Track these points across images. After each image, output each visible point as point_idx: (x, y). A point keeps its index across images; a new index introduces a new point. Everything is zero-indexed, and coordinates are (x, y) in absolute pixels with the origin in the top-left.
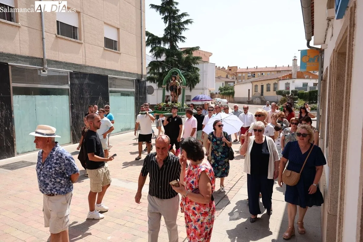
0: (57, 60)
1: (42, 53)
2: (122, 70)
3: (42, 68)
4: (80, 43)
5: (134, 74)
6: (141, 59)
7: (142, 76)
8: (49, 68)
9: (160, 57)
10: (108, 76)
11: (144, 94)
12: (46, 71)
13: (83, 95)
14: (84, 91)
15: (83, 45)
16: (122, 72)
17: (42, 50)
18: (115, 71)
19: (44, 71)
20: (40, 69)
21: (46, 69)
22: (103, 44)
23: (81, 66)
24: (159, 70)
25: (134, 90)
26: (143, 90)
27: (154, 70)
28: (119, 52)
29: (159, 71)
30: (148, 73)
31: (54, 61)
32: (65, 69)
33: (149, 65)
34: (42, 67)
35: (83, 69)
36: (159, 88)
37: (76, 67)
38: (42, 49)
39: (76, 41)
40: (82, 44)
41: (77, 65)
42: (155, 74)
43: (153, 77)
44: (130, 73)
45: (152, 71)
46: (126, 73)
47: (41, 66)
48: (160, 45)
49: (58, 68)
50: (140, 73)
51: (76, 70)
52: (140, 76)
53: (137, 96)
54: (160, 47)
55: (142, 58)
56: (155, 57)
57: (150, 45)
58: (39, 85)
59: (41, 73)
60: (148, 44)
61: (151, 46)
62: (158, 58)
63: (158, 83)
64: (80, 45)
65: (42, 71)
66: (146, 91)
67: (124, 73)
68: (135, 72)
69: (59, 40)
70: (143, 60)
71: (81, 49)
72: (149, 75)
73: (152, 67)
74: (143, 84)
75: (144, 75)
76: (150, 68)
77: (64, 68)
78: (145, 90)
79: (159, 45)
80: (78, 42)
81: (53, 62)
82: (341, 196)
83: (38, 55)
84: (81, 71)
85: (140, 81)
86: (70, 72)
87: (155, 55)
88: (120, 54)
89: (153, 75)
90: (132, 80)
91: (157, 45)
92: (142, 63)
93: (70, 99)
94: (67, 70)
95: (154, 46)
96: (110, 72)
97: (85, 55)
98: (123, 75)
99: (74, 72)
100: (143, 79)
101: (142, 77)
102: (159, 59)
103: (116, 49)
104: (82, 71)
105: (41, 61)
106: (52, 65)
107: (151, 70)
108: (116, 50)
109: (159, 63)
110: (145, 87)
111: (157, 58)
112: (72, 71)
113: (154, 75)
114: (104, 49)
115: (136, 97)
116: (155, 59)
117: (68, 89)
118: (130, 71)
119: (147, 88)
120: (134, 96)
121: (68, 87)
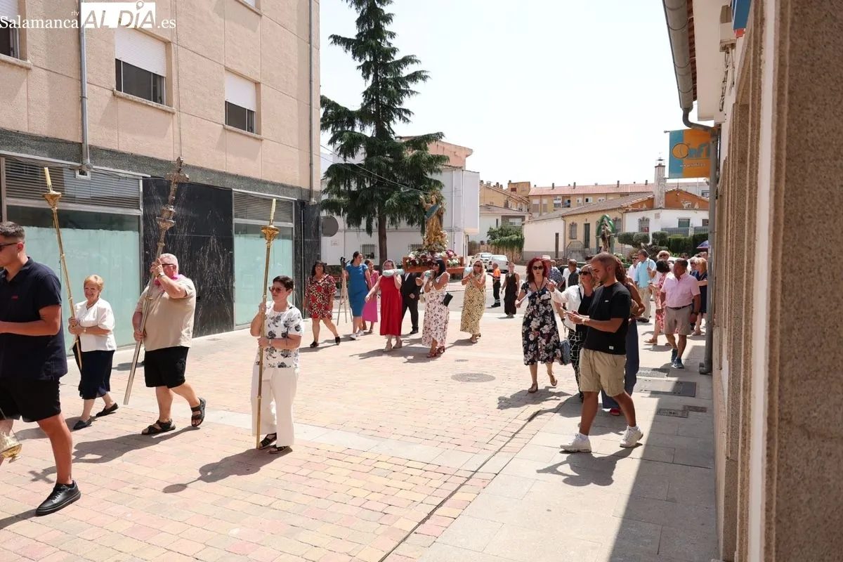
0: (115, 148)
1: (80, 131)
2: (264, 178)
3: (79, 164)
4: (169, 112)
5: (292, 188)
6: (308, 154)
7: (310, 193)
8: (94, 167)
9: (353, 156)
10: (232, 191)
11: (315, 235)
12: (88, 173)
13: (172, 232)
15: (175, 117)
16: (266, 183)
17: (80, 124)
18: (250, 180)
19: (82, 173)
20: (72, 169)
21: (89, 167)
22: (221, 116)
23: (169, 166)
24: (349, 186)
25: (291, 225)
26: (313, 225)
27: (338, 186)
28: (258, 136)
29: (349, 188)
30: (325, 192)
31: (107, 151)
32: (133, 170)
33: (328, 174)
34: (79, 162)
36: (349, 226)
37: (159, 165)
38: (80, 122)
39: (160, 107)
40: (173, 114)
41: (161, 161)
42: (339, 194)
43: (336, 200)
44: (283, 186)
45: (333, 187)
46: (273, 184)
47: (75, 161)
48: (353, 128)
49: (117, 168)
50: (306, 186)
51: (157, 174)
52: (307, 194)
53: (299, 239)
54: (353, 131)
55: (311, 152)
56: (342, 156)
57: (331, 128)
58: (70, 205)
59: (75, 177)
60: (324, 126)
61: (332, 130)
62: (347, 158)
63: (349, 215)
64: (168, 117)
65: (77, 173)
66: (320, 229)
67: (268, 186)
68: (294, 185)
69: (120, 102)
70: (314, 156)
71: (171, 125)
72: (325, 197)
73: (335, 178)
74: (313, 212)
75: (315, 192)
76: (329, 179)
77: (130, 168)
78: (317, 225)
79: (350, 129)
80: (164, 109)
81: (104, 153)
82: (745, 382)
83: (71, 135)
85: (307, 203)
86: (143, 177)
87: (341, 151)
88: (262, 140)
89: (335, 197)
90: (289, 203)
91: (346, 128)
92: (311, 164)
93: (142, 240)
94: (136, 171)
95: (339, 129)
96: (236, 182)
97: (179, 141)
98: (267, 188)
99: (152, 177)
101: (310, 197)
102: (350, 160)
103: (251, 129)
105: (76, 149)
106: (102, 158)
107: (330, 184)
108: (252, 131)
109: (349, 169)
110: (318, 218)
111: (345, 157)
112: (150, 176)
113: (339, 196)
114: (224, 128)
115: (296, 241)
116: (341, 161)
117: (139, 216)
118: (284, 182)
119: (322, 220)
120: (292, 239)
121: (139, 212)
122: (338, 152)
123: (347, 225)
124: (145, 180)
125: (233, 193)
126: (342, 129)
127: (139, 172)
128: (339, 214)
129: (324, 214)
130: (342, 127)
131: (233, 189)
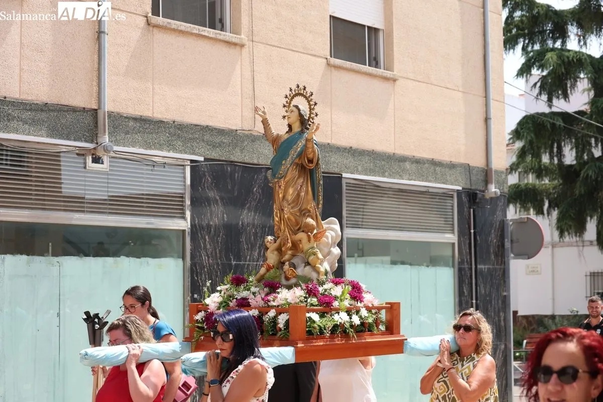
0: (147, 113)
1: (95, 89)
2: (400, 151)
3: (91, 146)
4: (235, 44)
5: (452, 166)
6: (481, 101)
7: (487, 175)
8: (116, 148)
9: (566, 96)
10: (340, 178)
11: (496, 255)
12: (106, 159)
13: (238, 258)
14: (243, 239)
15: (245, 51)
16: (403, 159)
17: (95, 78)
18: (373, 155)
19: (97, 160)
20: (82, 153)
21: (106, 150)
22: (322, 41)
23: (233, 137)
24: (560, 154)
25: (452, 238)
26: (493, 238)
27: (537, 156)
28: (388, 74)
29: (560, 160)
30: (512, 168)
31: (135, 119)
32: (175, 150)
33: (517, 134)
34: (92, 142)
35: (242, 151)
36: (561, 235)
37: (218, 140)
38: (95, 74)
39: (221, 37)
40: (242, 46)
41: (221, 132)
42: (540, 172)
43: (534, 186)
44: (434, 163)
45: (529, 158)
46: (417, 161)
47: (86, 141)
48: (564, 43)
49: (150, 148)
50: (478, 161)
51: (214, 155)
52: (481, 177)
53: (466, 266)
54: (563, 49)
55: (486, 97)
56: (544, 97)
57: (520, 46)
58: (77, 216)
59: (85, 168)
60: (510, 42)
61: (524, 49)
62: (555, 101)
63: (560, 213)
64: (233, 51)
65: (89, 159)
66: (507, 244)
67: (407, 165)
68: (455, 160)
69: (160, 37)
70: (493, 104)
71: (238, 67)
72: (513, 179)
73: (531, 143)
74: (493, 212)
75: (496, 171)
76: (519, 144)
77: (171, 147)
78: (502, 237)
79: (558, 44)
80: (227, 39)
81: (131, 123)
83: (81, 99)
84: (233, 158)
85: (479, 196)
86: (192, 161)
87: (542, 88)
88: (395, 80)
89: (531, 179)
90: (447, 195)
91: (550, 43)
92: (487, 120)
93: (188, 274)
94: (181, 152)
95: (537, 47)
96: (349, 161)
97: (251, 93)
98: (404, 170)
99: (206, 160)
100: (493, 189)
101: (487, 181)
102: (560, 105)
103: (375, 62)
104: (237, 156)
105: (88, 119)
106: (127, 133)
107: (522, 154)
108: (377, 65)
109: (560, 122)
110: (503, 224)
111: (550, 100)
112: (202, 159)
113: (539, 176)
114: (328, 64)
115: (460, 270)
116: (541, 107)
117: (184, 231)
118: (437, 157)
119: (511, 228)
120: (453, 266)
121: (184, 224)
122: (537, 90)
123: (556, 234)
124: (195, 167)
125: (344, 182)
126: (542, 46)
127: (186, 153)
128: (540, 212)
129: (512, 213)
130: (543, 42)
131: (344, 175)
